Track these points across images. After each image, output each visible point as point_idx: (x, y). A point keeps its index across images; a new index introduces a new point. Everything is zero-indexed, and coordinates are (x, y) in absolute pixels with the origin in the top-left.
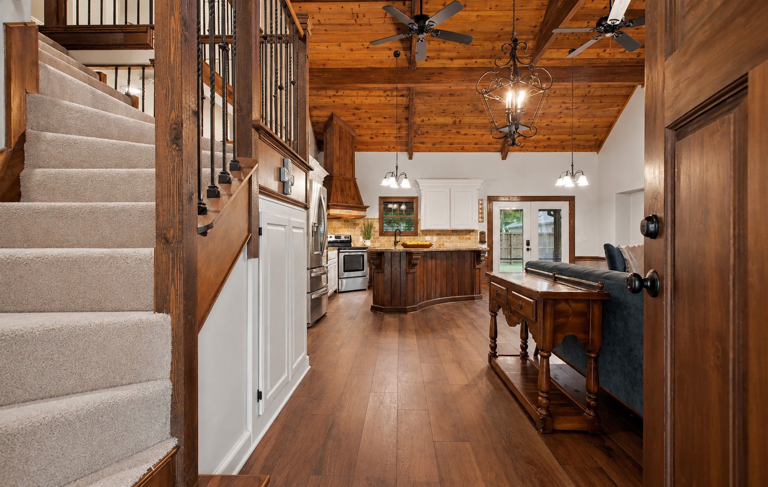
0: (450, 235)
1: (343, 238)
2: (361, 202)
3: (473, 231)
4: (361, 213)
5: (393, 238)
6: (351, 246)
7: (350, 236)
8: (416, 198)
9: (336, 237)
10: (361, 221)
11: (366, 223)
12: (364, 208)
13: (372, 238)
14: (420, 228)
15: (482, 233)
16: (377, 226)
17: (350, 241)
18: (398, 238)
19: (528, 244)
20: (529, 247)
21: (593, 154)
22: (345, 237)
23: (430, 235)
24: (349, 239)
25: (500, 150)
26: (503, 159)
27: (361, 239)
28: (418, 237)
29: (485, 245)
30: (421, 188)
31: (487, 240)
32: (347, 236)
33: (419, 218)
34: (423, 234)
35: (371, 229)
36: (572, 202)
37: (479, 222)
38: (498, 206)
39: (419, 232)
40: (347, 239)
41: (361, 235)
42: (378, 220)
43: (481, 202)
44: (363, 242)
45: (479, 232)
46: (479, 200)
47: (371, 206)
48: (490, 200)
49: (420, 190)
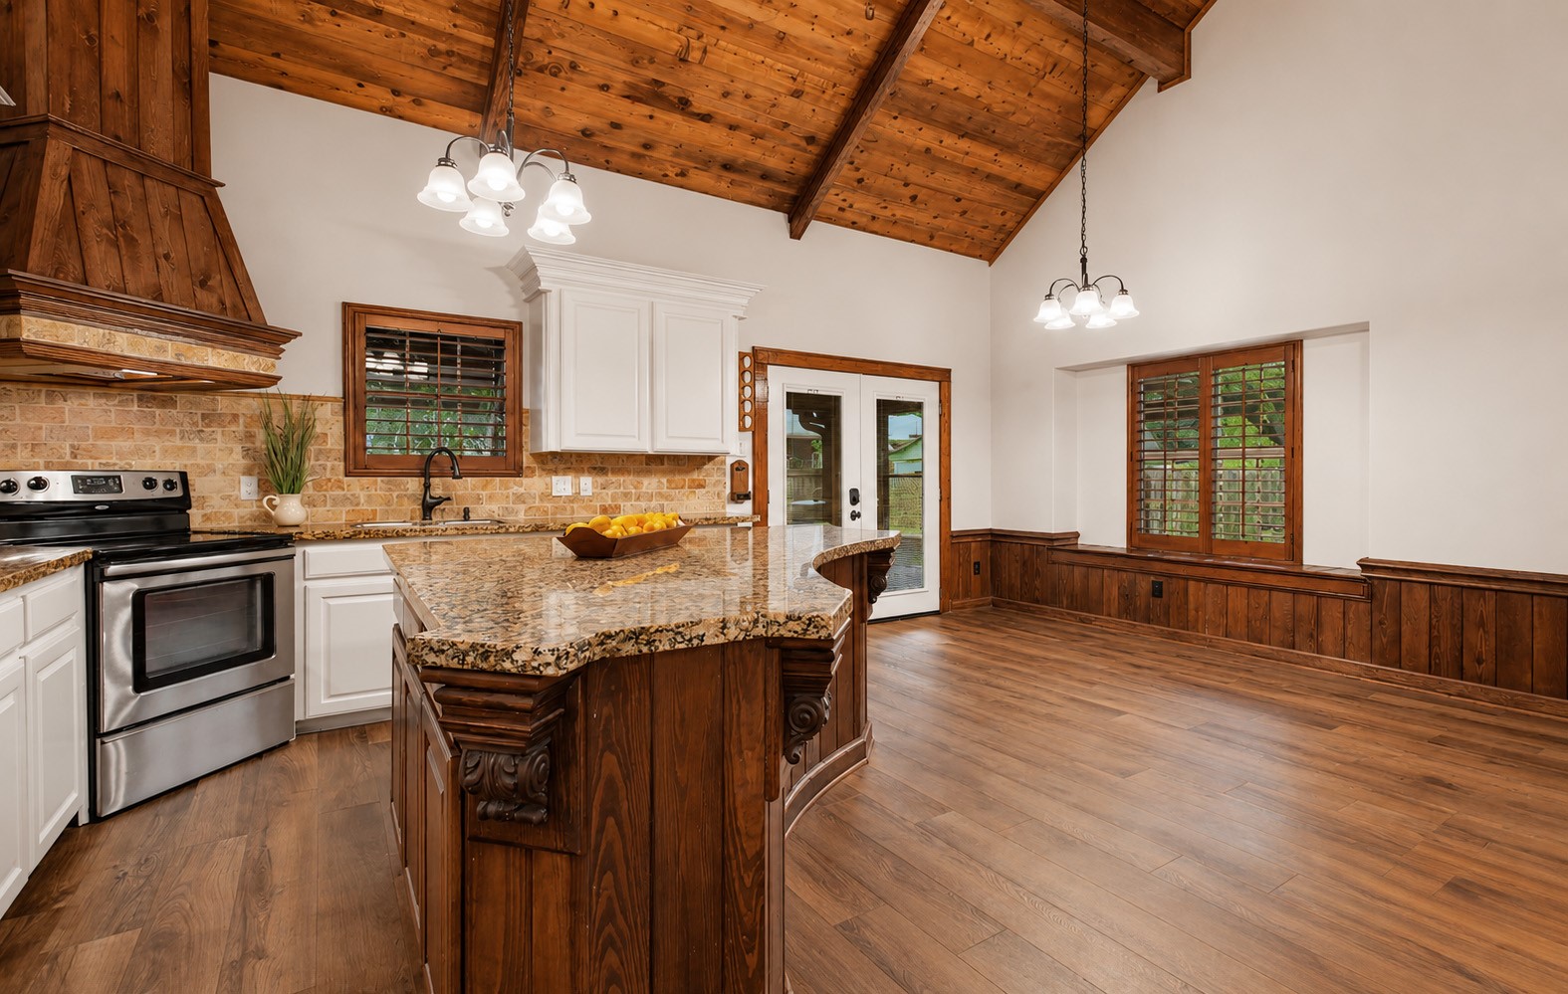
0: (639, 473)
1: (133, 491)
3: (710, 458)
4: (249, 363)
5: (414, 485)
6: (186, 531)
7: (183, 475)
8: (515, 328)
9: (83, 483)
10: (248, 404)
11: (277, 420)
12: (274, 340)
13: (309, 490)
14: (536, 436)
15: (739, 467)
16: (330, 426)
17: (185, 502)
18: (438, 487)
19: (855, 497)
20: (857, 508)
21: (972, 267)
22: (150, 484)
23: (567, 470)
24: (178, 493)
26: (796, 234)
27: (247, 488)
28: (525, 480)
29: (746, 507)
30: (543, 286)
31: (750, 489)
32: (160, 480)
33: (526, 405)
34: (543, 470)
35: (302, 446)
36: (945, 384)
37: (742, 429)
38: (781, 382)
39: (527, 460)
40: (159, 492)
41: (248, 472)
42: (338, 406)
43: (747, 362)
44: (263, 507)
45: (730, 461)
46: (742, 356)
47: (301, 334)
48: (757, 362)
49: (535, 296)
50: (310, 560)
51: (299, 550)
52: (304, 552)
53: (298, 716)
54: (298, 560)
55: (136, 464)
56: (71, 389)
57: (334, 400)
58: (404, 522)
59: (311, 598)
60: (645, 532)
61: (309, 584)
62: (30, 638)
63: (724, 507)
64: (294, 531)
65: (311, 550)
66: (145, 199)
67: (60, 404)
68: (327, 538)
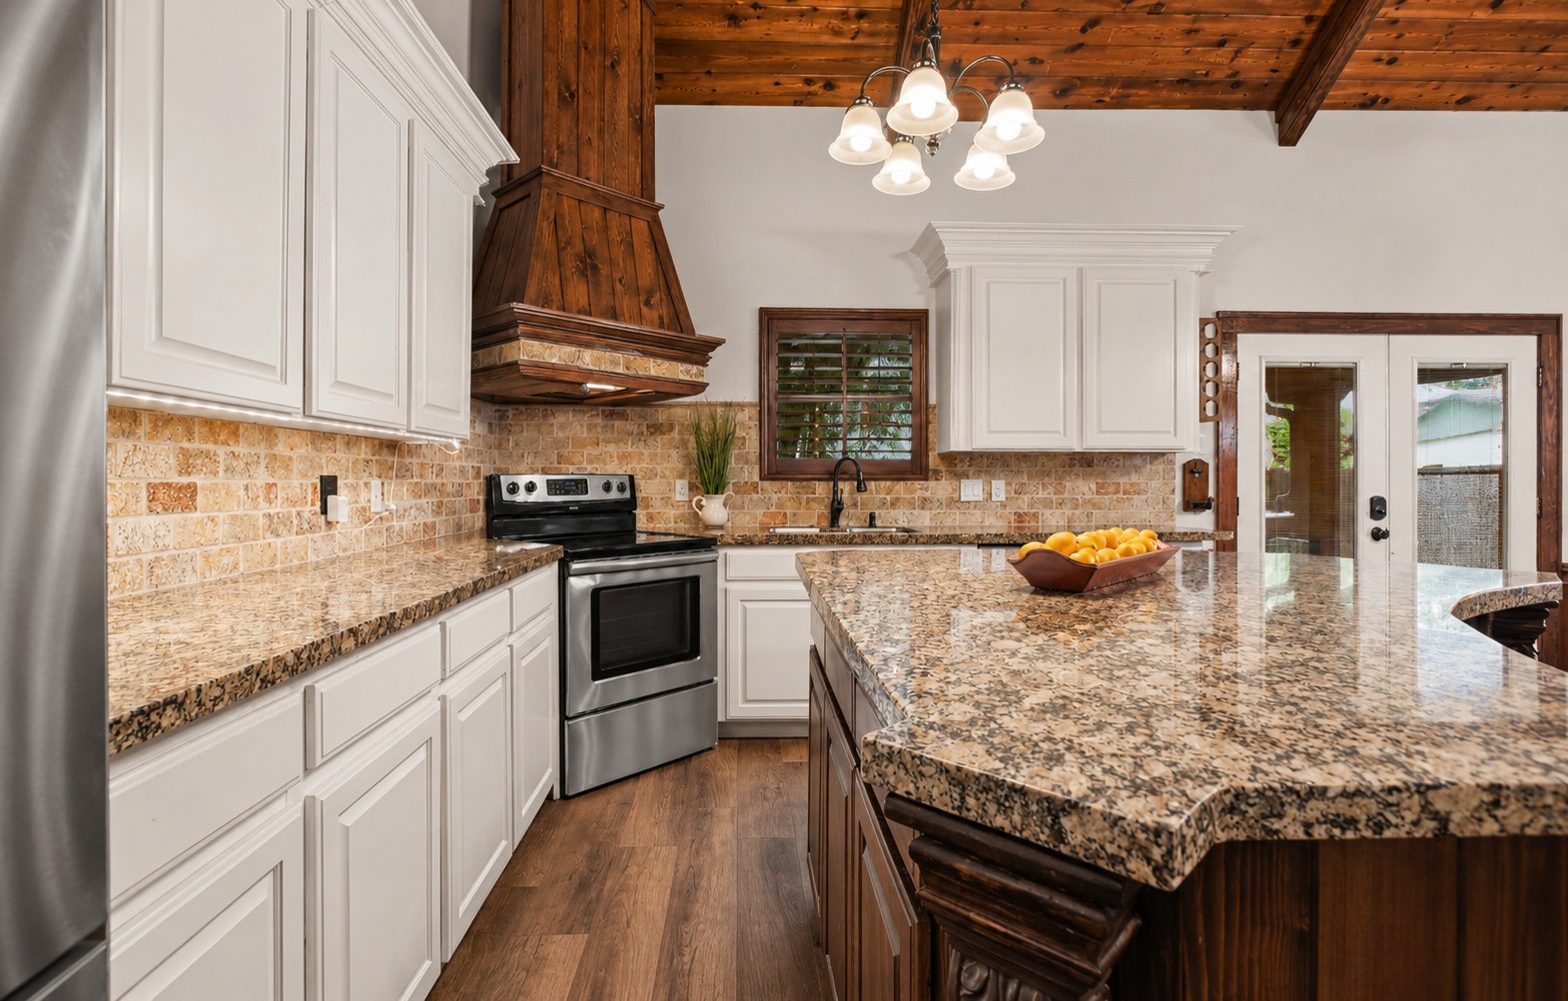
1: (595, 494)
2: (678, 315)
3: (1156, 456)
4: (681, 371)
5: (822, 489)
6: (633, 531)
7: (630, 480)
9: (554, 487)
12: (700, 350)
13: (729, 491)
14: (944, 434)
15: (1194, 469)
16: (747, 430)
17: (632, 503)
19: (1378, 508)
20: (1382, 524)
22: (607, 487)
23: (977, 473)
24: (627, 495)
25: (1272, 97)
26: (1289, 136)
27: (681, 490)
28: (932, 484)
29: (1204, 521)
30: (950, 266)
31: (1211, 493)
32: (615, 483)
33: (933, 400)
34: (951, 472)
35: (725, 450)
36: (1549, 338)
37: (1203, 419)
38: (1256, 354)
39: (933, 461)
40: (614, 495)
41: (681, 476)
42: (755, 412)
43: (1210, 332)
44: (692, 508)
45: (1180, 460)
46: (1204, 322)
47: (723, 341)
48: (1226, 329)
49: (941, 279)
50: (730, 561)
51: (722, 552)
52: (726, 555)
53: (721, 718)
54: (720, 562)
55: (600, 468)
56: (561, 407)
57: (750, 405)
58: (812, 527)
59: (730, 598)
60: (1118, 558)
61: (731, 586)
62: (515, 629)
63: (1172, 518)
64: (718, 533)
65: (732, 552)
66: (606, 229)
67: (552, 420)
68: (746, 542)
